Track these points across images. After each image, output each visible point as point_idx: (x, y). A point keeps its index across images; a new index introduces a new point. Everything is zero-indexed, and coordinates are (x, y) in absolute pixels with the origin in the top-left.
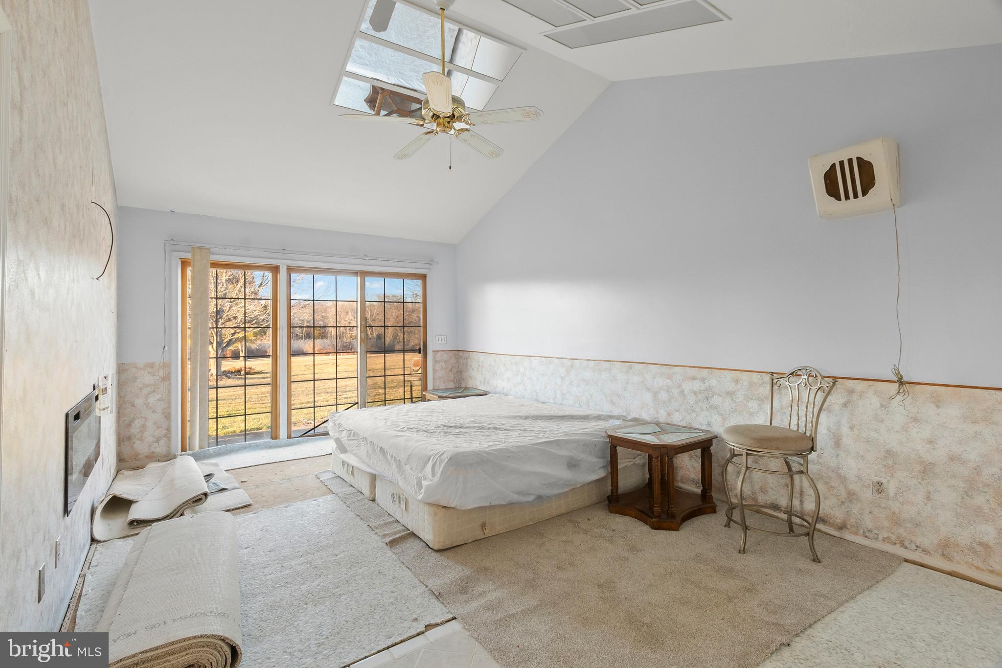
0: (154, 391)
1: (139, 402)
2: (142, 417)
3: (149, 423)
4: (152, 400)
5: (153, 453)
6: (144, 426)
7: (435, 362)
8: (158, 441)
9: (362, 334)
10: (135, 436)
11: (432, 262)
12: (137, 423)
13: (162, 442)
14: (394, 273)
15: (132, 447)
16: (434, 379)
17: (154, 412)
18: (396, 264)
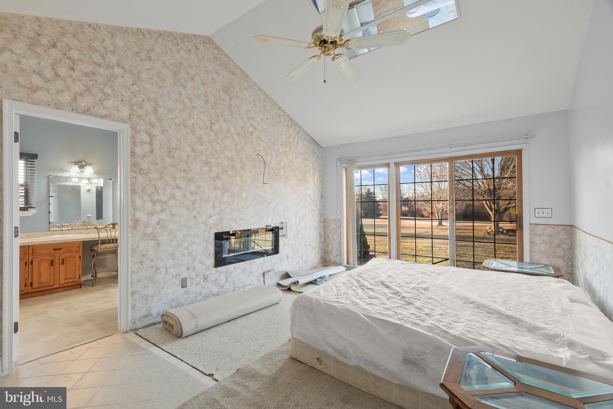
0: (336, 232)
1: (331, 236)
2: (332, 244)
3: (334, 247)
4: (335, 236)
5: (335, 261)
6: (332, 248)
7: (533, 234)
8: (337, 256)
9: (450, 206)
10: (330, 252)
11: (528, 136)
12: (330, 246)
13: (339, 257)
14: (481, 154)
15: (329, 256)
16: (531, 251)
17: (336, 242)
18: (488, 145)
